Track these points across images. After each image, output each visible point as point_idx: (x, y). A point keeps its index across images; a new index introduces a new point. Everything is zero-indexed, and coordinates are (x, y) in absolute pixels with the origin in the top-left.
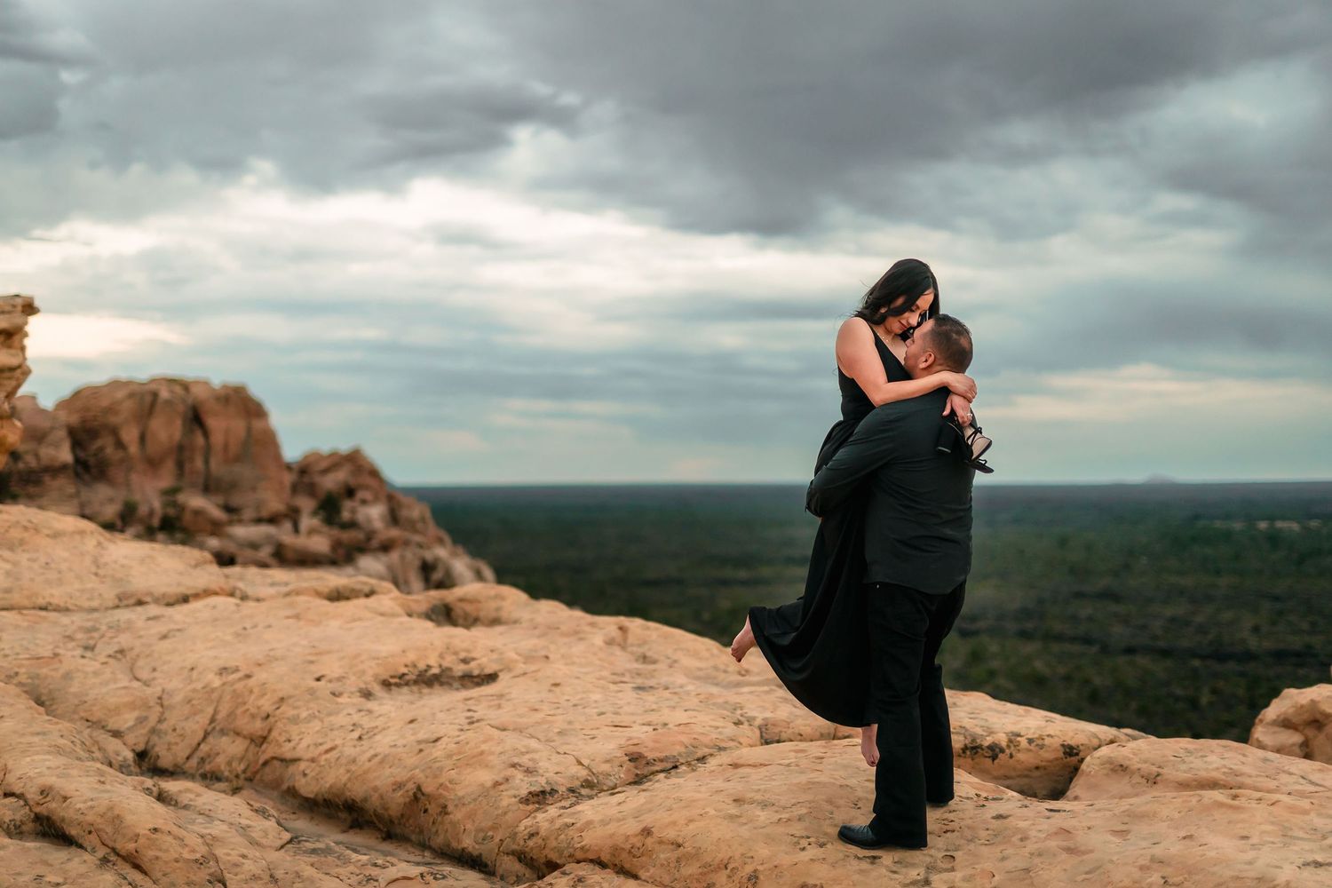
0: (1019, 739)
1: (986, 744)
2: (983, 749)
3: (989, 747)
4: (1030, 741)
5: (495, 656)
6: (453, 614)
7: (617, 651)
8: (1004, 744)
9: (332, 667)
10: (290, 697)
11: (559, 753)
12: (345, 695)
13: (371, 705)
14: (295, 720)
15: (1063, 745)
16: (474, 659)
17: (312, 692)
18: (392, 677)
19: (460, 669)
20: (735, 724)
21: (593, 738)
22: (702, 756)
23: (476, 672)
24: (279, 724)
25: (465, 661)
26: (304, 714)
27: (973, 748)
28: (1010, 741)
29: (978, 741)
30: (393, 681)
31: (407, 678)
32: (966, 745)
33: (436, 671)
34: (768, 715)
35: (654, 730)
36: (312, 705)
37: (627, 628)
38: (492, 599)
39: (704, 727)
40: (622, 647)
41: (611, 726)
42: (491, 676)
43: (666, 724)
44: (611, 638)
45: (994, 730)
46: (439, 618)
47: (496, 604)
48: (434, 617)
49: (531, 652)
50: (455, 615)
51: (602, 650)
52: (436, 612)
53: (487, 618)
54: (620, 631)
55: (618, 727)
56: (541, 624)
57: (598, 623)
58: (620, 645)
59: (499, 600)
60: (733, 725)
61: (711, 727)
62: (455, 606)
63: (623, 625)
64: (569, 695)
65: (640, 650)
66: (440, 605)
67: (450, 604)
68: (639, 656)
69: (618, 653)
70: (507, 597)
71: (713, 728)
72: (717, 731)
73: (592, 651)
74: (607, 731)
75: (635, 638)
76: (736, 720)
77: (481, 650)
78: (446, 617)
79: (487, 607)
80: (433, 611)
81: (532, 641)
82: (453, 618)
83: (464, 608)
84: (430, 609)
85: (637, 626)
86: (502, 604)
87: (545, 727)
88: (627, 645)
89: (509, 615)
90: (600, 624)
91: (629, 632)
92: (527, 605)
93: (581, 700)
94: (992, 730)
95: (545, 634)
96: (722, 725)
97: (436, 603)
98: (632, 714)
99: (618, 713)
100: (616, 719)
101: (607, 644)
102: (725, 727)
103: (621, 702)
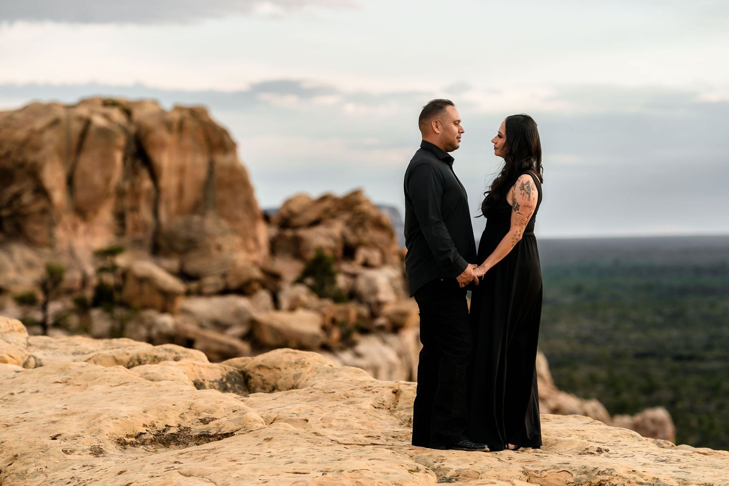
5: (235, 416)
6: (251, 381)
7: (383, 414)
9: (71, 427)
10: (24, 454)
12: (76, 453)
13: (99, 462)
14: (23, 476)
16: (213, 419)
17: (45, 450)
18: (128, 436)
19: (198, 429)
20: (411, 471)
21: (266, 482)
23: (213, 432)
24: (9, 479)
25: (204, 421)
26: (32, 470)
30: (129, 440)
31: (144, 437)
33: (174, 430)
34: (466, 466)
35: (323, 474)
36: (41, 461)
37: (401, 391)
38: (292, 365)
39: (375, 472)
40: (390, 411)
41: (291, 473)
42: (227, 435)
43: (342, 471)
44: (380, 402)
45: (690, 482)
46: (235, 386)
47: (296, 371)
48: (229, 385)
49: (293, 415)
50: (253, 383)
51: (367, 414)
52: (232, 380)
53: (285, 387)
54: (394, 395)
55: (296, 473)
56: (317, 389)
57: (374, 386)
58: (389, 408)
59: (300, 366)
60: (407, 471)
61: (382, 473)
62: (253, 373)
63: (397, 389)
64: (275, 448)
65: (407, 414)
66: (236, 372)
67: (248, 371)
68: (405, 420)
69: (383, 417)
70: (308, 364)
71: (382, 474)
72: (385, 476)
73: (356, 415)
74: (283, 477)
75: (406, 401)
76: (414, 468)
77: (223, 410)
78: (243, 385)
79: (286, 374)
80: (228, 379)
81: (301, 405)
82: (251, 386)
83: (262, 376)
84: (225, 376)
85: (410, 390)
86: (303, 370)
87: (227, 473)
88: (396, 409)
89: (306, 382)
90: (376, 387)
91: (401, 395)
92: (328, 372)
93: (283, 452)
94: (688, 482)
95: (317, 398)
96: (395, 471)
97: (232, 370)
98: (319, 463)
99: (305, 462)
100: (300, 468)
101: (375, 408)
102: (396, 473)
103: (319, 453)
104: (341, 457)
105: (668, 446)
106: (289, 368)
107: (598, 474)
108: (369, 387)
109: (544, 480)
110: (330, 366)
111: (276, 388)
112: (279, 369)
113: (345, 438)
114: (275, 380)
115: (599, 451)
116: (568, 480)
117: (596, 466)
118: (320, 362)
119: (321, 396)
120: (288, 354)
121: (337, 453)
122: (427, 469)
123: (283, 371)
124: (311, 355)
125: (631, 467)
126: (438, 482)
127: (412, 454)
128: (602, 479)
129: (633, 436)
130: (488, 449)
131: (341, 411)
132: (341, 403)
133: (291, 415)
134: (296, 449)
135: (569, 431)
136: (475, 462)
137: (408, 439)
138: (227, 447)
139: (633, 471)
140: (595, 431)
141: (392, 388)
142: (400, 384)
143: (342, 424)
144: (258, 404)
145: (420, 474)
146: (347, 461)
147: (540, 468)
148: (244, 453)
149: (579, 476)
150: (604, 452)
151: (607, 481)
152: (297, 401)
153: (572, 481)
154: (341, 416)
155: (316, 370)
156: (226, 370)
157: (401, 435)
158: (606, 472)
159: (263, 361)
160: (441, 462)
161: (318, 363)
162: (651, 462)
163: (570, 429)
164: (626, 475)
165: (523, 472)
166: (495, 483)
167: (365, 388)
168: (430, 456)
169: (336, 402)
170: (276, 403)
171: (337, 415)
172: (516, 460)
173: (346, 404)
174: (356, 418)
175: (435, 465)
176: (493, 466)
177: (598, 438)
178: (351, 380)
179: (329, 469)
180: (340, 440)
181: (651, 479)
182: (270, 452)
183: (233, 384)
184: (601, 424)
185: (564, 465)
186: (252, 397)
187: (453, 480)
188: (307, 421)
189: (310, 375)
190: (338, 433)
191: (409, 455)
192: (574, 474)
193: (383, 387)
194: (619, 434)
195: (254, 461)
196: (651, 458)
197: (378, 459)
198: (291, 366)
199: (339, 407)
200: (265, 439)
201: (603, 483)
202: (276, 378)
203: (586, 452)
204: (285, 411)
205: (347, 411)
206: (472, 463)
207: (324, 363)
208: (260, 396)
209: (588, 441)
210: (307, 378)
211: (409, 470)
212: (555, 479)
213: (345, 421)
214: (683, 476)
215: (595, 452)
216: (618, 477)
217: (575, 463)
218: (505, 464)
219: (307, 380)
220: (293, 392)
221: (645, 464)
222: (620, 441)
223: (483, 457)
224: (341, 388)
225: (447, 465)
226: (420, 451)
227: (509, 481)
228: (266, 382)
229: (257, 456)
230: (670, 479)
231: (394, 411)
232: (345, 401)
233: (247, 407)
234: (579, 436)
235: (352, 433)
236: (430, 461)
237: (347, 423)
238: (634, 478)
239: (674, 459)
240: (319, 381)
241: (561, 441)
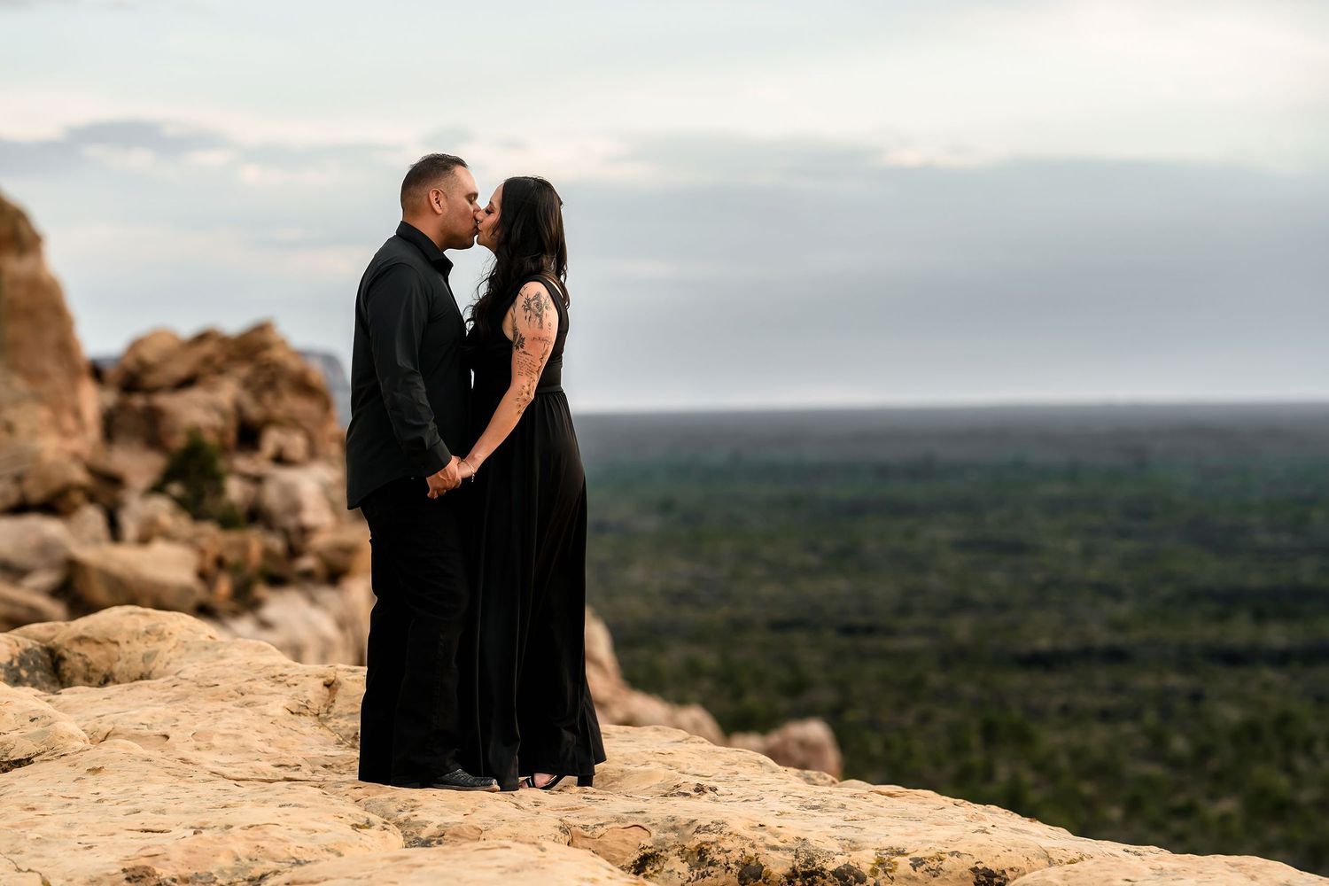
0: (897, 859)
1: (831, 867)
2: (824, 877)
3: (834, 873)
4: (917, 863)
5: (34, 729)
6: (64, 666)
7: (307, 725)
8: (866, 868)
11: (19, 870)
15: (974, 870)
20: (356, 827)
21: (91, 847)
22: (259, 874)
27: (806, 875)
28: (881, 863)
29: (817, 862)
32: (794, 870)
34: (455, 818)
35: (195, 833)
37: (340, 683)
38: (140, 637)
39: (290, 829)
40: (319, 720)
41: (137, 830)
42: (19, 763)
43: (229, 827)
44: (302, 703)
45: (864, 845)
46: (35, 677)
47: (147, 647)
48: (24, 673)
49: (141, 727)
50: (69, 669)
51: (277, 724)
52: (29, 664)
53: (128, 676)
54: (326, 691)
55: (146, 831)
56: (187, 679)
57: (290, 675)
58: (318, 715)
59: (155, 638)
60: (350, 827)
61: (302, 829)
62: (67, 650)
63: (333, 678)
64: (106, 786)
65: (350, 725)
66: (38, 649)
67: (58, 647)
68: (348, 736)
69: (307, 730)
70: (170, 634)
71: (304, 832)
72: (309, 836)
73: (258, 726)
74: (122, 838)
75: (348, 701)
76: (362, 821)
77: (12, 718)
78: (50, 674)
79: (130, 653)
80: (22, 661)
81: (156, 709)
82: (65, 675)
83: (85, 656)
84: (17, 657)
85: (356, 680)
86: (161, 645)
87: (18, 831)
88: (330, 716)
89: (165, 667)
90: (293, 676)
91: (340, 691)
92: (206, 648)
93: (121, 793)
94: (859, 845)
95: (187, 696)
96: (327, 827)
97: (30, 646)
98: (187, 813)
99: (162, 812)
100: (152, 821)
101: (292, 713)
102: (329, 831)
103: (188, 796)
104: (229, 802)
105: (826, 782)
106: (135, 641)
107: (697, 831)
108: (281, 675)
109: (599, 843)
110: (211, 637)
111: (110, 678)
112: (116, 643)
113: (236, 769)
114: (108, 664)
115: (700, 789)
116: (643, 842)
117: (693, 818)
118: (191, 630)
119: (194, 693)
120: (133, 616)
121: (220, 794)
122: (385, 823)
123: (124, 647)
124: (175, 618)
125: (757, 818)
126: (406, 847)
127: (358, 797)
128: (704, 840)
129: (761, 764)
130: (499, 788)
131: (229, 721)
132: (229, 705)
133: (137, 727)
134: (146, 788)
135: (645, 755)
136: (474, 811)
137: (351, 770)
138: (19, 784)
139: (761, 825)
140: (692, 756)
141: (322, 677)
142: (337, 669)
143: (231, 742)
144: (77, 707)
145: (373, 831)
146: (239, 809)
147: (591, 820)
148: (50, 795)
149: (662, 835)
150: (709, 791)
151: (712, 843)
152: (149, 702)
153: (650, 844)
154: (230, 728)
155: (184, 646)
156: (18, 645)
157: (339, 762)
158: (712, 828)
159: (86, 629)
160: (412, 811)
161: (188, 632)
162: (793, 810)
163: (646, 752)
164: (746, 833)
165: (560, 828)
166: (508, 847)
167: (274, 677)
168: (390, 800)
169: (220, 702)
170: (110, 704)
171: (221, 727)
172: (548, 806)
173: (238, 706)
174: (257, 731)
175: (400, 816)
176: (506, 818)
177: (698, 768)
178: (249, 663)
179: (206, 823)
180: (227, 771)
181: (792, 840)
182: (98, 793)
183: (31, 671)
184: (702, 742)
185: (636, 815)
186: (66, 695)
187: (434, 843)
188: (167, 737)
189: (172, 655)
190: (223, 759)
191: (353, 798)
192: (654, 832)
193: (307, 676)
194: (736, 759)
195: (67, 810)
196: (793, 803)
197: (296, 806)
198: (138, 639)
199: (225, 712)
200: (89, 770)
201: (706, 847)
202: (110, 660)
203: (676, 791)
204: (127, 719)
205: (239, 719)
206: (468, 811)
207: (199, 633)
208: (82, 693)
209: (680, 772)
210: (167, 660)
211: (352, 825)
212: (619, 841)
213: (237, 737)
214: (850, 834)
215: (693, 793)
216: (732, 836)
217: (655, 812)
218: (528, 814)
219: (168, 663)
220: (141, 686)
221: (782, 814)
222: (737, 773)
223: (488, 802)
224: (230, 677)
225: (422, 816)
226: (374, 791)
227: (534, 843)
228: (91, 667)
229: (74, 801)
230: (826, 840)
231: (327, 720)
232: (237, 702)
233: (55, 711)
234: (664, 763)
235: (250, 759)
236: (392, 808)
237: (241, 741)
238: (762, 839)
239: (835, 804)
240: (190, 665)
241: (630, 773)
